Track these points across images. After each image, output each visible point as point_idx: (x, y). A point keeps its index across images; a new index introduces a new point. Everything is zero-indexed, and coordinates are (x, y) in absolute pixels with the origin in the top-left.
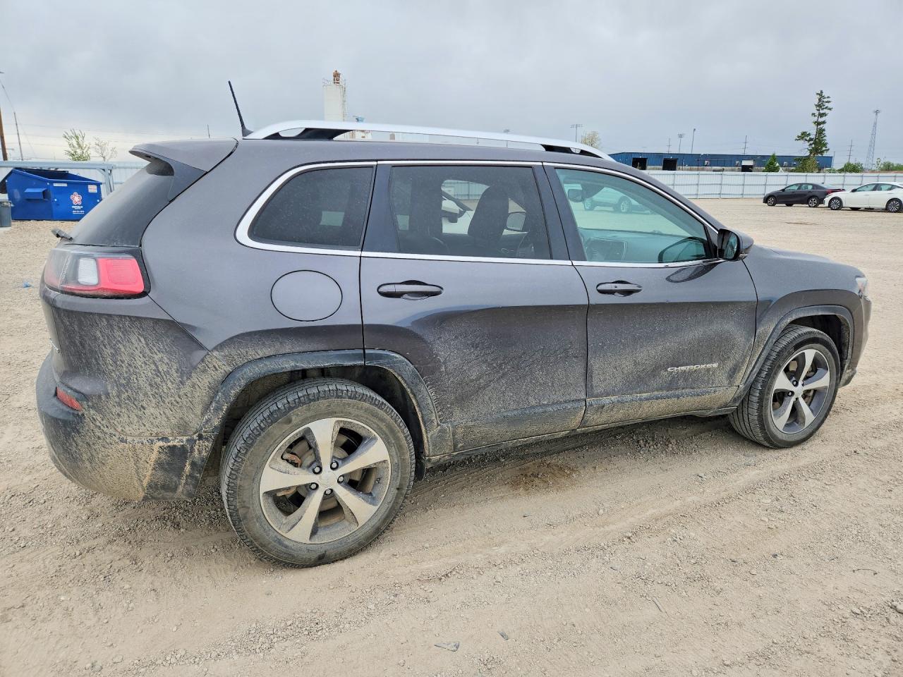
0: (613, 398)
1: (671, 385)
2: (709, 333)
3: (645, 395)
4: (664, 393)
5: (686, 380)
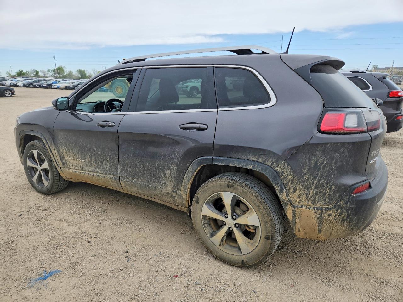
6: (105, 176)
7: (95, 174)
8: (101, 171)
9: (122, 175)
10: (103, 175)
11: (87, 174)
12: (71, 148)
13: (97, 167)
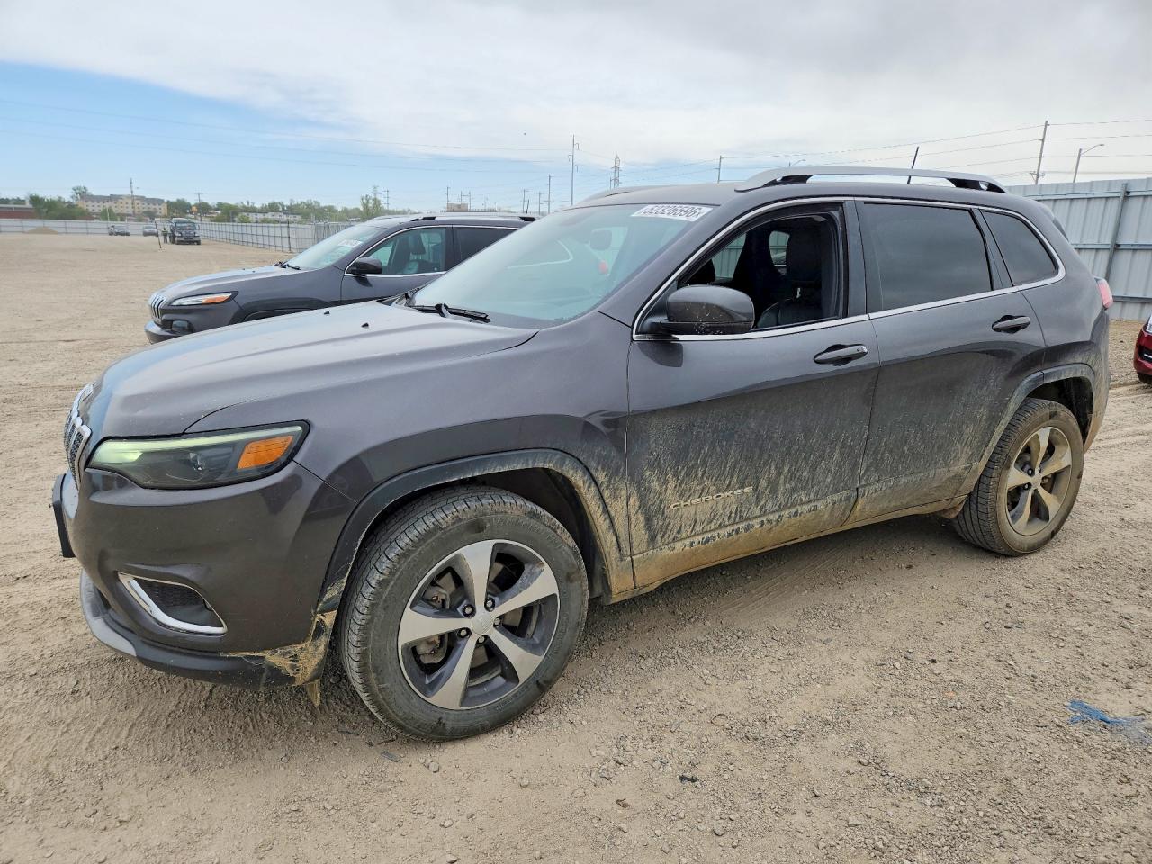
6: (819, 505)
7: (786, 513)
8: (808, 495)
9: (867, 480)
10: (811, 505)
11: (757, 526)
12: (704, 463)
13: (794, 490)
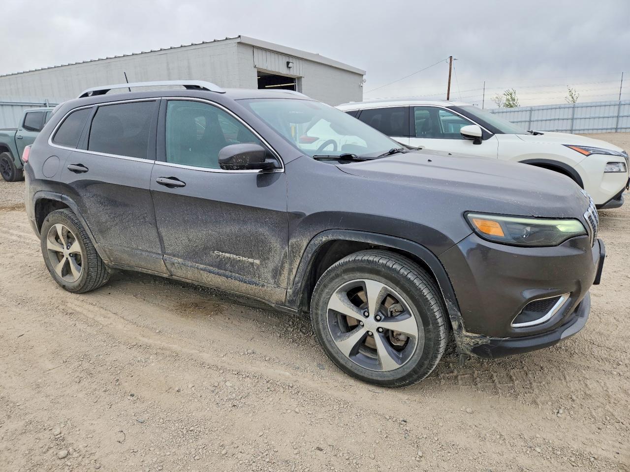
0: (179, 260)
1: (220, 264)
2: (244, 231)
3: (202, 266)
4: (216, 270)
5: (233, 266)
